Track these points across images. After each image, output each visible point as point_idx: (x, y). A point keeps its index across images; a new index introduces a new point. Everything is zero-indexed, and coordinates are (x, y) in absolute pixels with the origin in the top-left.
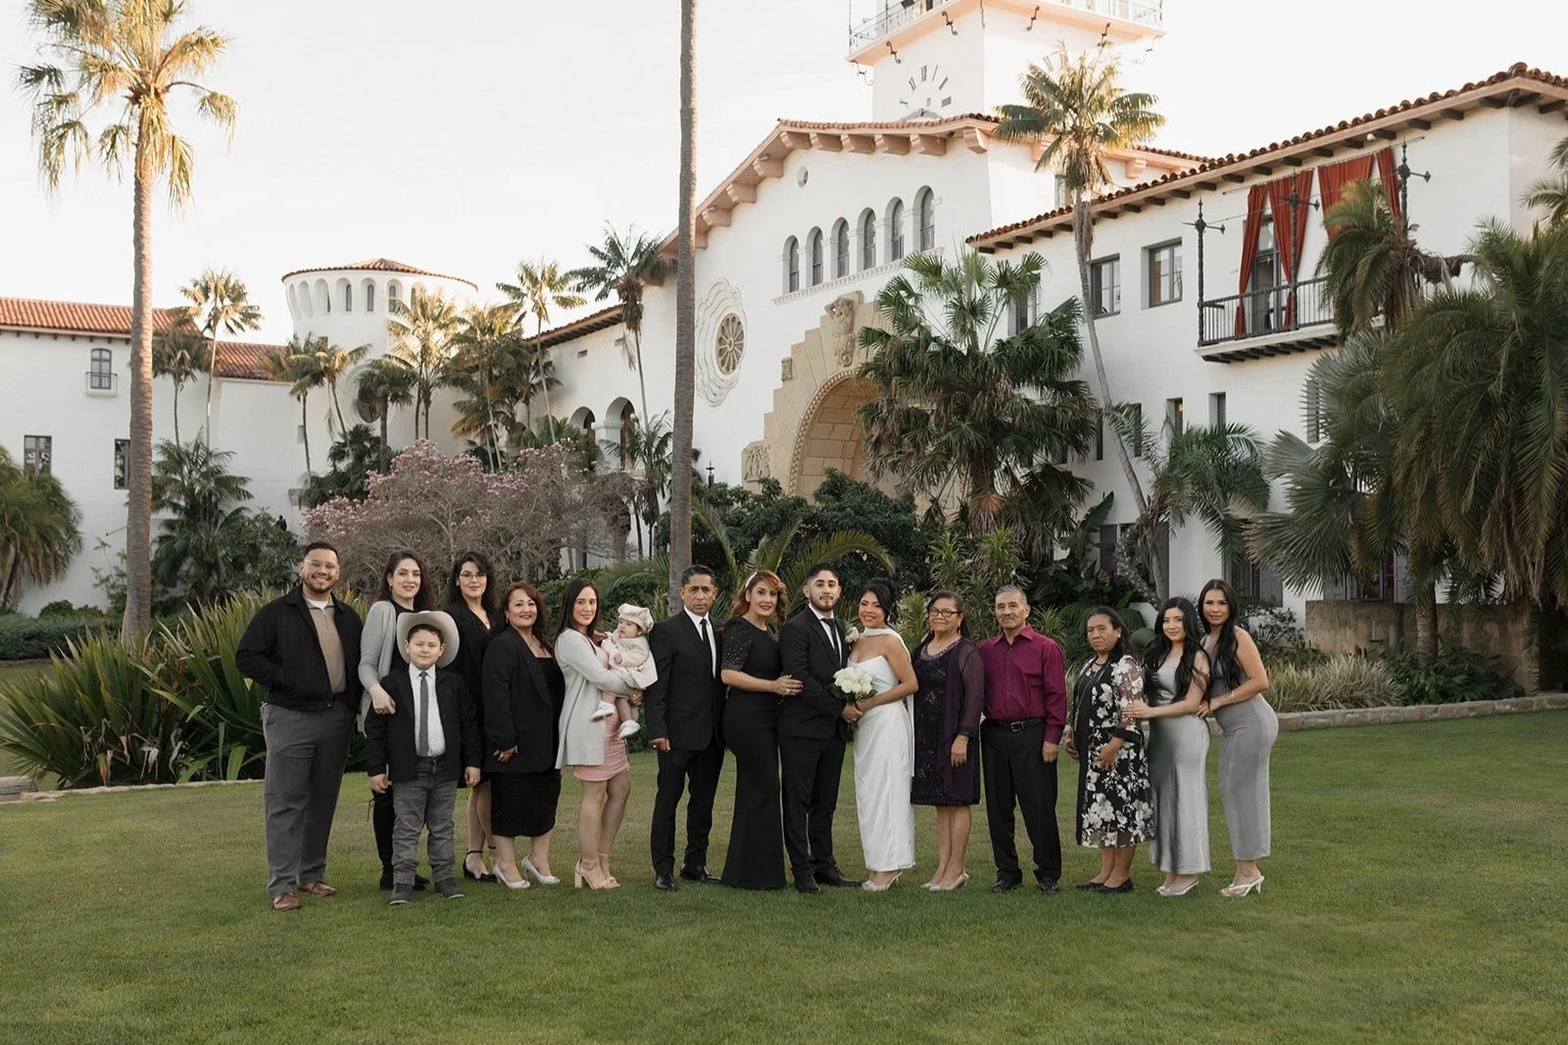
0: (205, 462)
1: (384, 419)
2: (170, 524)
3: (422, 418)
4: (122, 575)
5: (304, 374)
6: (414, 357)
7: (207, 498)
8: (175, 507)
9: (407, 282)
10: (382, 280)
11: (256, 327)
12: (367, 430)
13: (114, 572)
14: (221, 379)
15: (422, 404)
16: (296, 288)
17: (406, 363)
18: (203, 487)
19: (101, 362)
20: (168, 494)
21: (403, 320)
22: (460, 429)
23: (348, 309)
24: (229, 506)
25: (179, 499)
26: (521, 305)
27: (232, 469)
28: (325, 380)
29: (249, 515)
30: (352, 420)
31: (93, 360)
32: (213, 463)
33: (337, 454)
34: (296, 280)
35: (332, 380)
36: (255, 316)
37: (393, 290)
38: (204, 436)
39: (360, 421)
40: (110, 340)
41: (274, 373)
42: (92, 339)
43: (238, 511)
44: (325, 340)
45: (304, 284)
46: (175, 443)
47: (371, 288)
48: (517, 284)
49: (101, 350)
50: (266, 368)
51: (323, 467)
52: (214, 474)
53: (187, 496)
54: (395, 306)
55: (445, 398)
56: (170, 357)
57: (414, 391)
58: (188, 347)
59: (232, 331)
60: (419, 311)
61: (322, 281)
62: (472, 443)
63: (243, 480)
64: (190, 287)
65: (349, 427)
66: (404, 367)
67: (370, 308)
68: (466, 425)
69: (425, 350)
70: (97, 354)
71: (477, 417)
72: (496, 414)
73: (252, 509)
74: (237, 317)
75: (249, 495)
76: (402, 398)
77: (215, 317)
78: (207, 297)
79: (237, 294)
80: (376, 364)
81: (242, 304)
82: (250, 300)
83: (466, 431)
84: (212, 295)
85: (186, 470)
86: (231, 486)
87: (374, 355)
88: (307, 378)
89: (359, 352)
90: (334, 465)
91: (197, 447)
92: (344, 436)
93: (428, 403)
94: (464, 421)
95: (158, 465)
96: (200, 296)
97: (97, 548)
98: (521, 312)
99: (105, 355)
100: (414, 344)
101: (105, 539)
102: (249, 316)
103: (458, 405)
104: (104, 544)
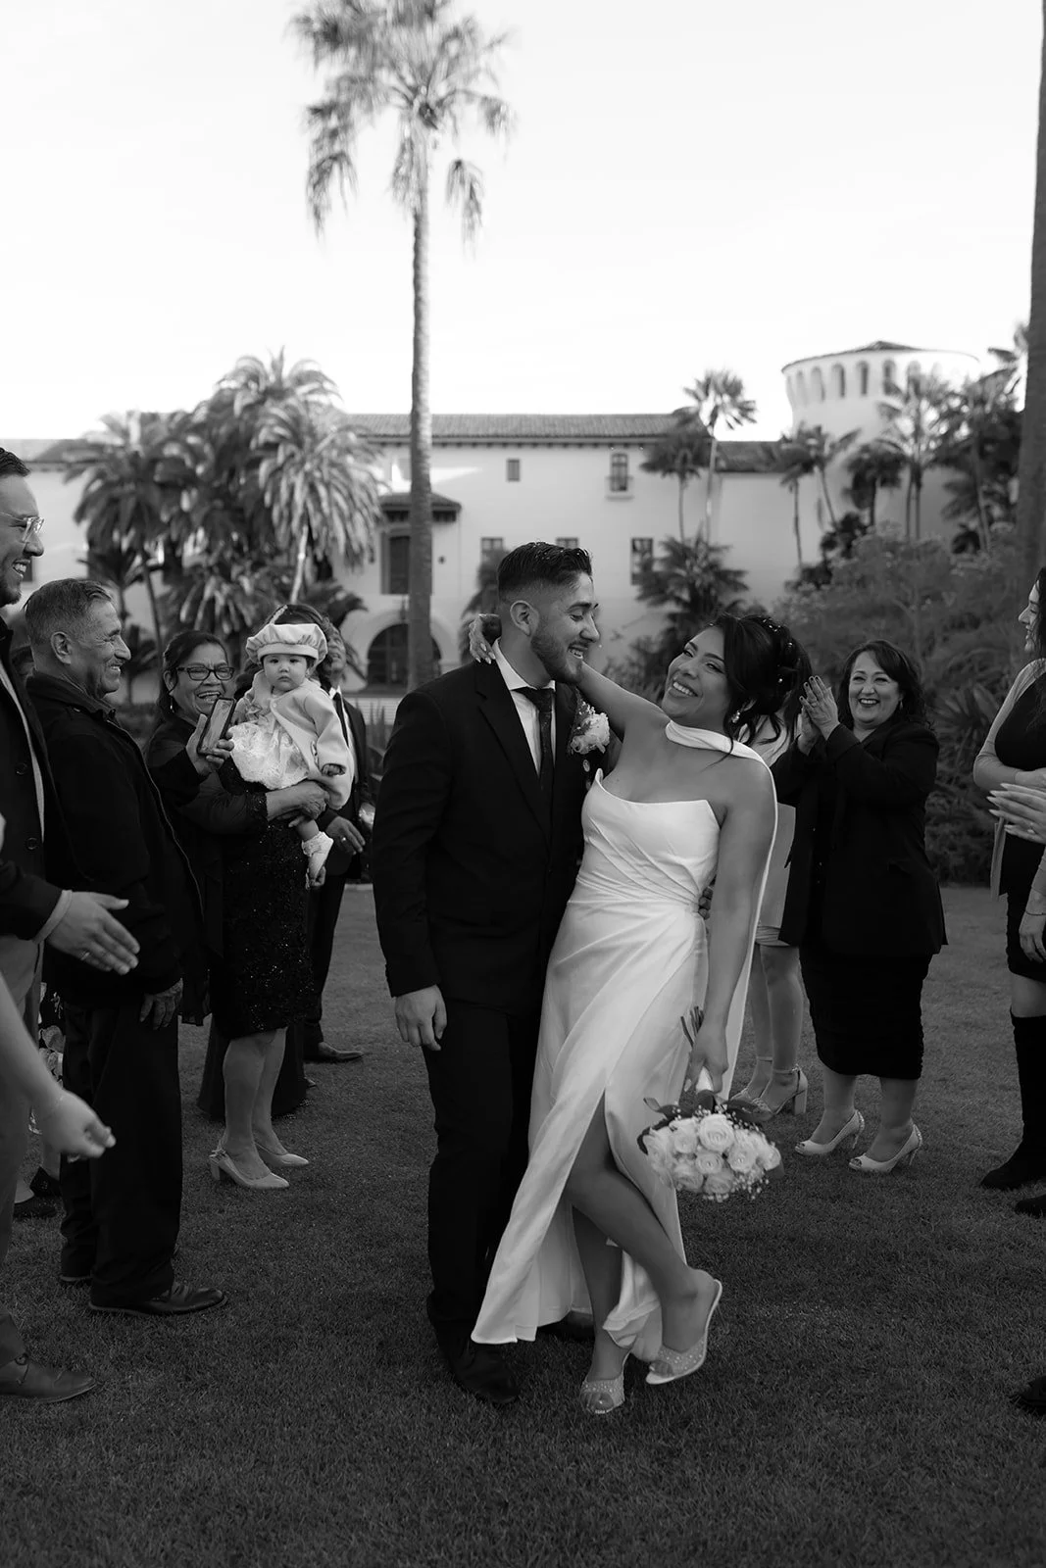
0: (706, 557)
1: (872, 505)
2: (672, 617)
3: (913, 503)
4: (633, 664)
5: (794, 464)
6: (904, 439)
7: (707, 591)
8: (678, 600)
9: (902, 361)
10: (876, 362)
11: (753, 421)
12: (857, 518)
13: (626, 662)
14: (722, 475)
15: (914, 490)
16: (794, 380)
17: (895, 445)
18: (703, 580)
19: (619, 465)
20: (671, 588)
21: (895, 402)
22: (949, 512)
23: (843, 393)
24: (728, 598)
25: (681, 591)
26: (1015, 370)
27: (729, 562)
28: (816, 469)
29: (743, 607)
30: (841, 508)
31: (614, 465)
32: (712, 557)
33: (828, 544)
34: (793, 372)
35: (822, 468)
36: (751, 410)
37: (888, 369)
38: (704, 530)
39: (852, 509)
40: (626, 445)
41: (768, 464)
42: (611, 445)
43: (734, 604)
44: (819, 429)
45: (800, 374)
46: (679, 539)
47: (865, 371)
48: (1008, 345)
49: (619, 455)
50: (760, 461)
51: (813, 556)
52: (713, 567)
53: (690, 589)
54: (890, 388)
55: (936, 479)
56: (674, 457)
57: (905, 475)
58: (690, 446)
59: (731, 427)
60: (912, 390)
61: (817, 370)
62: (963, 526)
63: (739, 573)
64: (693, 386)
65: (839, 515)
66: (892, 450)
67: (864, 390)
68: (956, 507)
69: (918, 433)
70: (616, 460)
71: (967, 497)
72: (989, 494)
73: (747, 600)
74: (736, 413)
75: (745, 588)
76: (891, 481)
77: (714, 416)
78: (707, 394)
79: (733, 389)
80: (865, 449)
81: (740, 399)
82: (746, 395)
83: (957, 513)
84: (712, 393)
85: (688, 563)
86: (730, 579)
87: (863, 439)
88: (797, 468)
89: (849, 438)
90: (824, 555)
91: (698, 541)
92: (834, 524)
93: (919, 485)
94: (953, 503)
95: (663, 560)
96: (701, 394)
97: (612, 640)
98: (1015, 376)
99: (623, 460)
100: (906, 425)
101: (620, 631)
102: (746, 410)
103: (950, 486)
104: (618, 636)
